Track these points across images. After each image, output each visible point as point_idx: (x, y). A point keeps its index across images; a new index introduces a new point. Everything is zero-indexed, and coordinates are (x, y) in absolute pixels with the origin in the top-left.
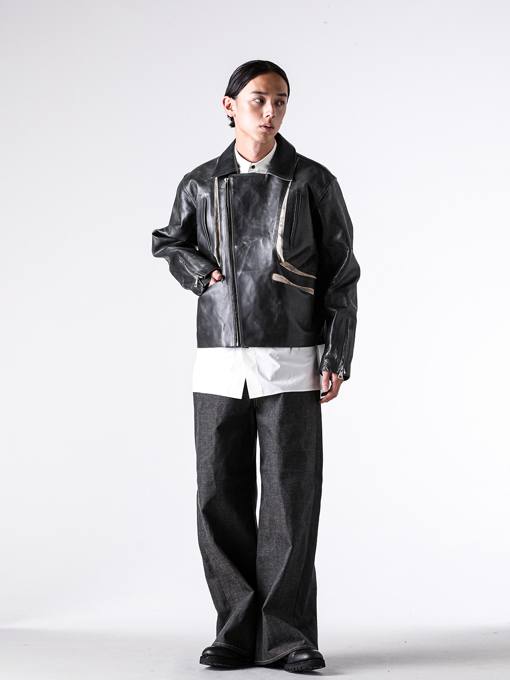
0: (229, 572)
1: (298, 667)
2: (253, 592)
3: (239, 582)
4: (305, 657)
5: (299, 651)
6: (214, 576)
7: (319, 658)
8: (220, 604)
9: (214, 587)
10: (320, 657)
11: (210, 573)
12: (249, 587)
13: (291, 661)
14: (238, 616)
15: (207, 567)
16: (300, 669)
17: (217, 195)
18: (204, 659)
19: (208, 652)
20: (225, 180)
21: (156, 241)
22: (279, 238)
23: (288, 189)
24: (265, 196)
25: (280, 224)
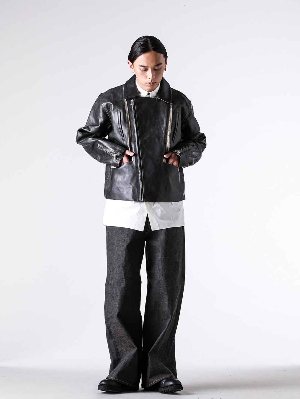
0: (123, 335)
1: (166, 389)
2: (137, 349)
3: (128, 342)
4: (171, 383)
5: (168, 380)
6: (112, 338)
7: (179, 384)
8: (115, 355)
9: (111, 344)
11: (110, 335)
12: (134, 346)
13: (162, 386)
14: (126, 363)
15: (108, 332)
16: (168, 391)
17: (127, 109)
18: (101, 387)
19: (103, 383)
20: (132, 100)
21: (80, 135)
22: (168, 138)
23: (171, 109)
24: (157, 111)
25: (169, 129)
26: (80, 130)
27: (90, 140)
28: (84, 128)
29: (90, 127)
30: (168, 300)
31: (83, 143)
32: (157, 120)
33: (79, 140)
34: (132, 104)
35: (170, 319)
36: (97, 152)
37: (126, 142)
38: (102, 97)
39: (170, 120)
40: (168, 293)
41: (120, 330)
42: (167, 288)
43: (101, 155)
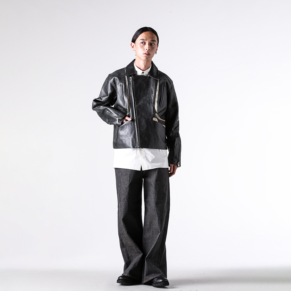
0: (132, 245)
1: (157, 285)
2: (142, 254)
3: (136, 250)
4: (161, 281)
5: (159, 278)
6: (124, 247)
8: (127, 258)
9: (124, 251)
10: (167, 281)
11: (122, 245)
12: (140, 252)
13: (155, 283)
14: (135, 264)
15: (121, 243)
16: (158, 286)
17: (127, 84)
18: (118, 281)
19: (121, 278)
20: (131, 77)
21: (95, 104)
22: (156, 103)
23: (158, 83)
24: (148, 85)
25: (156, 97)
26: (95, 100)
27: (102, 108)
28: (98, 98)
29: (101, 98)
30: (158, 220)
31: (97, 109)
32: (148, 91)
33: (94, 107)
34: (131, 80)
35: (160, 234)
36: (106, 116)
37: (126, 107)
38: (110, 76)
39: (158, 91)
40: (158, 215)
41: (130, 242)
42: (157, 212)
43: (108, 119)
